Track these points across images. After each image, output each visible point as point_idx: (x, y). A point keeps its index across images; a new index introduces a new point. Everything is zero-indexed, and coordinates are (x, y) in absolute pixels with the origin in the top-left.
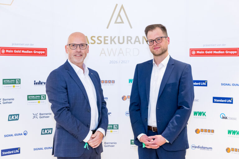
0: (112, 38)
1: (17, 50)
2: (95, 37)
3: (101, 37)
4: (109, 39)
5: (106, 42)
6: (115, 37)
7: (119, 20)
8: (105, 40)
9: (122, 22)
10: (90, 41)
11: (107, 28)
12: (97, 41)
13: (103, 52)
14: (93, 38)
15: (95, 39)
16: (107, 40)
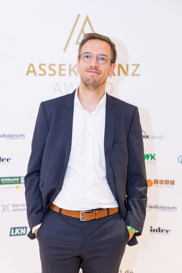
2: (44, 65)
3: (54, 65)
4: (67, 68)
5: (63, 72)
8: (60, 70)
10: (38, 71)
11: (65, 51)
12: (49, 71)
13: (58, 88)
14: (43, 67)
15: (46, 68)
16: (64, 70)
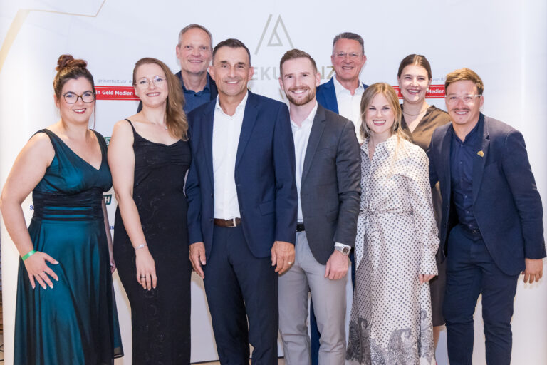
7: (275, 41)
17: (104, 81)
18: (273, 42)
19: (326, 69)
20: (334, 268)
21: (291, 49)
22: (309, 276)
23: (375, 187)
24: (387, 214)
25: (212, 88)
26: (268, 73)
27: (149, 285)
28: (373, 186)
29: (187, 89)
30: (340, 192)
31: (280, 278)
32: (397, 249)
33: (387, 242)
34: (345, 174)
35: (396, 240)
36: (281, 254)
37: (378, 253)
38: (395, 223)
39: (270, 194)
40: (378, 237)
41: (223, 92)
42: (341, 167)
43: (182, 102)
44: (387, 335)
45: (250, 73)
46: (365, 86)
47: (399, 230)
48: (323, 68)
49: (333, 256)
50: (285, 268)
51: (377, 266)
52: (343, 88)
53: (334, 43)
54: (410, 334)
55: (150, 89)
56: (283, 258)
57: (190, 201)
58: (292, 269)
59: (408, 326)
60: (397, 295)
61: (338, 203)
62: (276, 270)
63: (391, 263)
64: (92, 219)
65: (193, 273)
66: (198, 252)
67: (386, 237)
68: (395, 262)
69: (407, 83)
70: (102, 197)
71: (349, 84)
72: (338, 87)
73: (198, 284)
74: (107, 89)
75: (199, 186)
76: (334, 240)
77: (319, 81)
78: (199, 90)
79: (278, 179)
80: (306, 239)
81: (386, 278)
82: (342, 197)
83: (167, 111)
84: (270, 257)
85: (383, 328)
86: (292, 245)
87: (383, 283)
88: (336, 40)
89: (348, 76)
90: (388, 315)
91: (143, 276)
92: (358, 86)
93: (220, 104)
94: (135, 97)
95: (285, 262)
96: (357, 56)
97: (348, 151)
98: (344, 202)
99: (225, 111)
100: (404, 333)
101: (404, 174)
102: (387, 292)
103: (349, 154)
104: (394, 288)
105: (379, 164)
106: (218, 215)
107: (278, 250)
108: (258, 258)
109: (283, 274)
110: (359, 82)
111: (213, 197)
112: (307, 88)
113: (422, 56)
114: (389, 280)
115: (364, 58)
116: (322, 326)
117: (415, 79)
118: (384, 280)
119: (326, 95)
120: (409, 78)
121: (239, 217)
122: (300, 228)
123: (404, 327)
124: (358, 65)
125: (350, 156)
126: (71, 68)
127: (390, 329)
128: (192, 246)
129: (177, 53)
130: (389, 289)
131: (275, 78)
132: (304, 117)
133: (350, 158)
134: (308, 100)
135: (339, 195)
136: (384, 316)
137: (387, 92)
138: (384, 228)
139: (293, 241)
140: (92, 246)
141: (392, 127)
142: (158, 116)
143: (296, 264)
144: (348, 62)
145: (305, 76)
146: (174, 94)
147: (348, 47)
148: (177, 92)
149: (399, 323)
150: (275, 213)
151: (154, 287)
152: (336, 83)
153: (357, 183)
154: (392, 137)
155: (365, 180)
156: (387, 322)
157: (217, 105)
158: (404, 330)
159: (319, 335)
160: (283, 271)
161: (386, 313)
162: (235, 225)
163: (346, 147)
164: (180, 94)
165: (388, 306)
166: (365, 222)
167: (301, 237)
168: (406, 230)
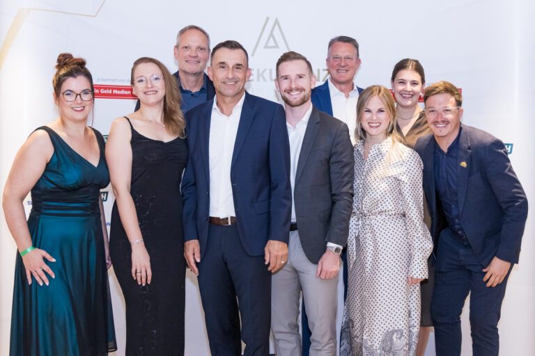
0: (261, 71)
1: (105, 89)
6: (264, 70)
7: (271, 43)
9: (277, 46)
17: (103, 80)
18: (269, 45)
19: (321, 71)
20: (325, 268)
21: (287, 52)
22: (301, 274)
23: (368, 188)
24: (379, 216)
25: (209, 88)
26: (264, 75)
27: (144, 280)
28: (365, 187)
29: (184, 89)
30: (333, 193)
31: (272, 276)
32: (390, 251)
33: (379, 244)
34: (338, 175)
35: (388, 242)
36: (274, 253)
37: (370, 255)
38: (387, 226)
39: (264, 194)
40: (370, 239)
41: (220, 93)
42: (334, 168)
43: (179, 101)
44: (379, 335)
45: (248, 74)
46: (360, 90)
47: (391, 232)
48: (319, 70)
49: (325, 256)
50: (278, 267)
51: (369, 267)
52: (337, 91)
53: (329, 46)
54: (402, 335)
55: (148, 88)
56: (276, 257)
57: (187, 199)
58: (285, 268)
59: (400, 327)
60: (389, 296)
61: (331, 204)
62: (269, 269)
63: (383, 264)
64: (89, 215)
65: (188, 270)
66: (193, 249)
67: (378, 239)
68: (388, 263)
69: (400, 87)
70: (99, 194)
71: (343, 87)
72: (333, 90)
73: (192, 281)
74: (106, 88)
75: (195, 184)
76: (326, 240)
77: (314, 83)
78: (195, 90)
79: (273, 179)
80: (298, 238)
81: (379, 279)
82: (334, 197)
83: (165, 110)
84: (264, 255)
85: (376, 328)
86: (286, 245)
87: (375, 284)
88: (331, 43)
89: (342, 79)
90: (381, 316)
91: (138, 271)
92: (352, 89)
93: (217, 104)
94: (133, 96)
95: (278, 262)
96: (352, 59)
97: (341, 153)
98: (337, 202)
99: (222, 111)
100: (396, 334)
101: (397, 176)
102: (379, 293)
103: (343, 155)
104: (386, 289)
105: (373, 165)
106: (212, 214)
107: (271, 248)
108: (253, 257)
109: (276, 272)
110: (353, 85)
111: (209, 195)
112: (302, 90)
113: (416, 61)
114: (381, 281)
115: (358, 61)
116: (313, 324)
117: (408, 84)
118: (377, 281)
119: (320, 97)
120: (403, 82)
121: (234, 215)
122: (294, 227)
123: (396, 328)
124: (353, 68)
125: (344, 157)
126: (71, 66)
127: (382, 330)
128: (187, 243)
129: (175, 54)
130: (381, 290)
131: (271, 79)
132: (299, 119)
133: (344, 160)
134: (303, 102)
135: (332, 195)
136: (377, 316)
137: (383, 95)
138: (377, 230)
139: (286, 240)
140: (89, 242)
141: (387, 130)
142: (156, 114)
143: (288, 263)
144: (343, 64)
145: (301, 77)
146: (172, 94)
147: (344, 50)
148: (175, 92)
149: (391, 323)
150: (269, 212)
151: (149, 283)
152: (331, 85)
153: (349, 185)
154: (387, 140)
155: (358, 181)
156: (379, 323)
157: (215, 105)
158: (396, 331)
159: (310, 333)
160: (275, 269)
161: (378, 314)
162: (230, 224)
163: (339, 149)
164: (177, 93)
165: (380, 307)
166: (357, 223)
167: (294, 237)
168: (398, 233)
